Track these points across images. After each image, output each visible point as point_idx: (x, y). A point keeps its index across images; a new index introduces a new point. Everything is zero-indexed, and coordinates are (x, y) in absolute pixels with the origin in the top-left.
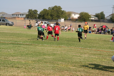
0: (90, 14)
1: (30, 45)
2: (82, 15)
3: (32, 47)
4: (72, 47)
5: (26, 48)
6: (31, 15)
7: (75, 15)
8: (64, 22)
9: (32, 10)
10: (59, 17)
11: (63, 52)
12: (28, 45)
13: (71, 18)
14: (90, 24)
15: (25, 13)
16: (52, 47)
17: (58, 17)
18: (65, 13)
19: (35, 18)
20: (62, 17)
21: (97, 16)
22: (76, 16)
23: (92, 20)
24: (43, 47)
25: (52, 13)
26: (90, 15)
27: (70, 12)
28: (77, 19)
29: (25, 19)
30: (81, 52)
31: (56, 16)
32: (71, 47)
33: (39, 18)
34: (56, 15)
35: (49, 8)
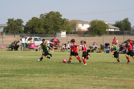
0: (107, 23)
1: (10, 76)
2: (95, 24)
3: (14, 79)
4: (79, 76)
5: (4, 82)
6: (12, 27)
7: (83, 25)
8: (65, 36)
9: (14, 20)
10: (57, 30)
11: (64, 84)
12: (8, 76)
13: (76, 30)
14: (107, 38)
15: (2, 25)
16: (47, 78)
17: (56, 30)
18: (67, 23)
19: (18, 32)
20: (62, 30)
21: (118, 25)
22: (85, 27)
23: (110, 32)
24: (32, 79)
25: (46, 23)
26: (106, 25)
27: (75, 20)
28: (87, 32)
29: (2, 35)
30: (94, 83)
31: (53, 29)
32: (78, 76)
33: (25, 32)
34: (53, 27)
35: (41, 15)
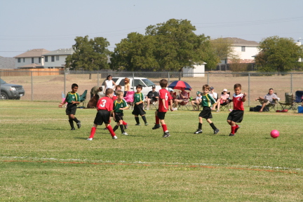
0: (299, 44)
1: (83, 165)
2: (272, 47)
3: (91, 171)
4: (237, 166)
5: (70, 179)
6: (85, 56)
7: (243, 50)
8: (203, 75)
9: (89, 39)
10: (185, 61)
11: (203, 184)
12: (77, 165)
13: (229, 62)
14: (300, 78)
15: (63, 50)
16: (164, 170)
17: (183, 61)
18: (207, 44)
19: (98, 68)
20: (196, 60)
22: (249, 54)
24: (130, 172)
25: (160, 45)
26: (298, 48)
27: (225, 39)
28: (254, 64)
29: (63, 73)
30: (273, 183)
31: (176, 58)
32: (234, 165)
33: (113, 66)
34: (175, 54)
35: (149, 28)
